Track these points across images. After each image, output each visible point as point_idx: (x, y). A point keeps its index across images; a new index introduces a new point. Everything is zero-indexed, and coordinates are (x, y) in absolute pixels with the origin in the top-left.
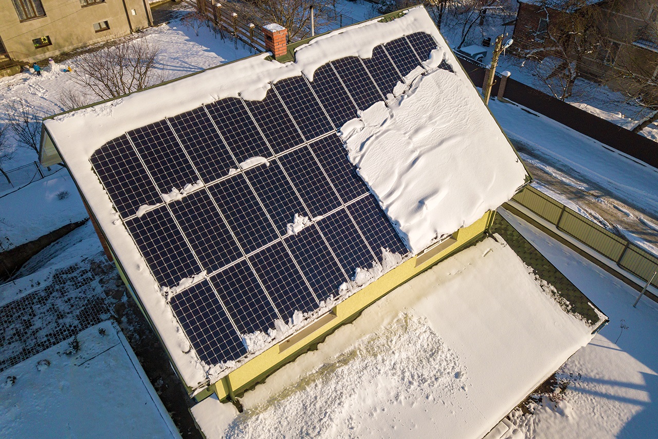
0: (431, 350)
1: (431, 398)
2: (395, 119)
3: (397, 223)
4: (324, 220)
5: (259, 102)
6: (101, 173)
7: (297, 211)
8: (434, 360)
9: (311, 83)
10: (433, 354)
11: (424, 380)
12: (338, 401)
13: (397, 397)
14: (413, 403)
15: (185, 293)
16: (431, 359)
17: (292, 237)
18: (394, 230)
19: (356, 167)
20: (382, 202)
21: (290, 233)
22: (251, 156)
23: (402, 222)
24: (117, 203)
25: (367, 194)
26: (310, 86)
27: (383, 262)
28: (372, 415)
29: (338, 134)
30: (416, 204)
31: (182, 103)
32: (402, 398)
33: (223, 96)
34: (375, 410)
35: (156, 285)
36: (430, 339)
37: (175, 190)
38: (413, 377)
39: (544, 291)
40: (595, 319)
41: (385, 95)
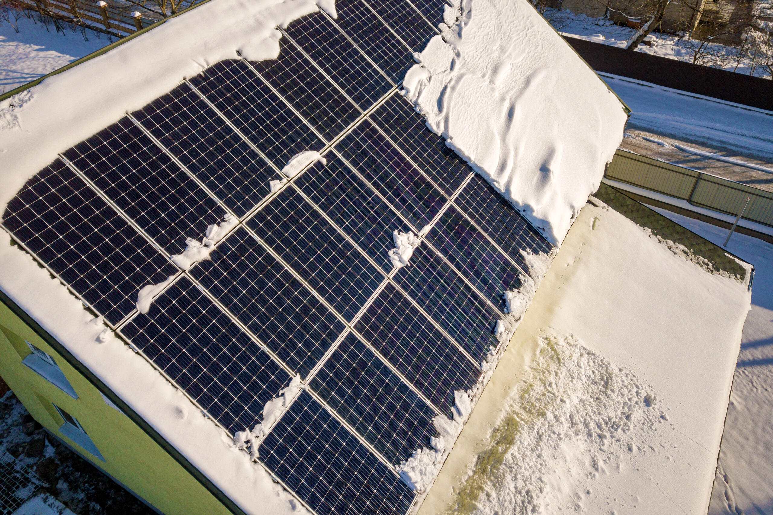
0: (602, 379)
1: (634, 448)
2: (464, 59)
3: (527, 208)
4: (433, 230)
5: (273, 62)
6: (35, 246)
7: (393, 227)
8: (613, 391)
9: (336, 21)
10: (607, 383)
11: (615, 426)
12: (530, 507)
13: (595, 465)
14: (618, 466)
15: (279, 429)
16: (609, 392)
17: (402, 271)
18: (524, 220)
19: (443, 139)
20: (498, 182)
21: (398, 265)
22: (293, 153)
23: (533, 204)
24: (90, 297)
25: (471, 175)
26: (336, 26)
27: (531, 270)
28: (579, 507)
29: (402, 93)
30: (538, 175)
31: (148, 82)
32: (601, 464)
33: (214, 59)
34: (579, 498)
35: (222, 433)
36: (592, 364)
37: (192, 243)
38: (599, 426)
39: (675, 253)
40: (741, 272)
41: (436, 26)
